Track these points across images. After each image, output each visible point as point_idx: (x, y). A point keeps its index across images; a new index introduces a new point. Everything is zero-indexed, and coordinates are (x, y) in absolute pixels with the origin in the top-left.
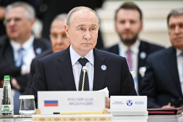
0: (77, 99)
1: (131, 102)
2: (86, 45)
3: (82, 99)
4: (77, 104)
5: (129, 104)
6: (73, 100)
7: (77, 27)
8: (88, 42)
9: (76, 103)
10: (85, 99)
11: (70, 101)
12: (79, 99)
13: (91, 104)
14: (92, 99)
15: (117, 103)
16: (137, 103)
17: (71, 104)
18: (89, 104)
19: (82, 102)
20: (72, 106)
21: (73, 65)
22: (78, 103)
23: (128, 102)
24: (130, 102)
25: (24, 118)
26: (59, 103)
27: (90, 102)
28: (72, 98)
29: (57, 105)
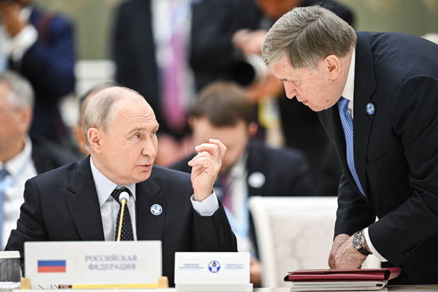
0: (104, 258)
1: (218, 266)
3: (115, 258)
4: (105, 267)
5: (214, 269)
6: (95, 259)
7: (130, 132)
9: (102, 265)
10: (120, 258)
11: (89, 262)
12: (108, 258)
13: (134, 267)
14: (135, 258)
15: (187, 266)
16: (229, 266)
17: (91, 267)
18: (128, 267)
19: (114, 263)
20: (94, 271)
21: (101, 205)
22: (107, 266)
23: (211, 265)
24: (214, 264)
26: (68, 264)
27: (130, 264)
28: (95, 255)
29: (64, 270)
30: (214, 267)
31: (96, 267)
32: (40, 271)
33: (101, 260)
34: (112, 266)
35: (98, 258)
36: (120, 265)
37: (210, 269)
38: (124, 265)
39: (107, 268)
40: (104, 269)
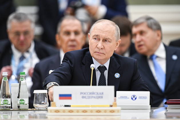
0: (89, 94)
1: (135, 97)
2: (98, 53)
3: (93, 93)
5: (134, 99)
6: (85, 94)
8: (99, 51)
9: (88, 96)
10: (96, 93)
11: (82, 95)
12: (90, 93)
13: (102, 97)
14: (103, 93)
15: (122, 97)
16: (140, 98)
17: (83, 97)
18: (99, 97)
19: (93, 95)
20: (84, 99)
22: (90, 97)
23: (132, 97)
25: (38, 111)
26: (73, 96)
27: (100, 96)
28: (85, 92)
29: (71, 99)
30: (134, 98)
31: (85, 97)
32: (60, 99)
33: (87, 94)
34: (92, 97)
35: (86, 94)
36: (96, 96)
37: (132, 99)
38: (98, 96)
39: (90, 98)
40: (89, 98)
